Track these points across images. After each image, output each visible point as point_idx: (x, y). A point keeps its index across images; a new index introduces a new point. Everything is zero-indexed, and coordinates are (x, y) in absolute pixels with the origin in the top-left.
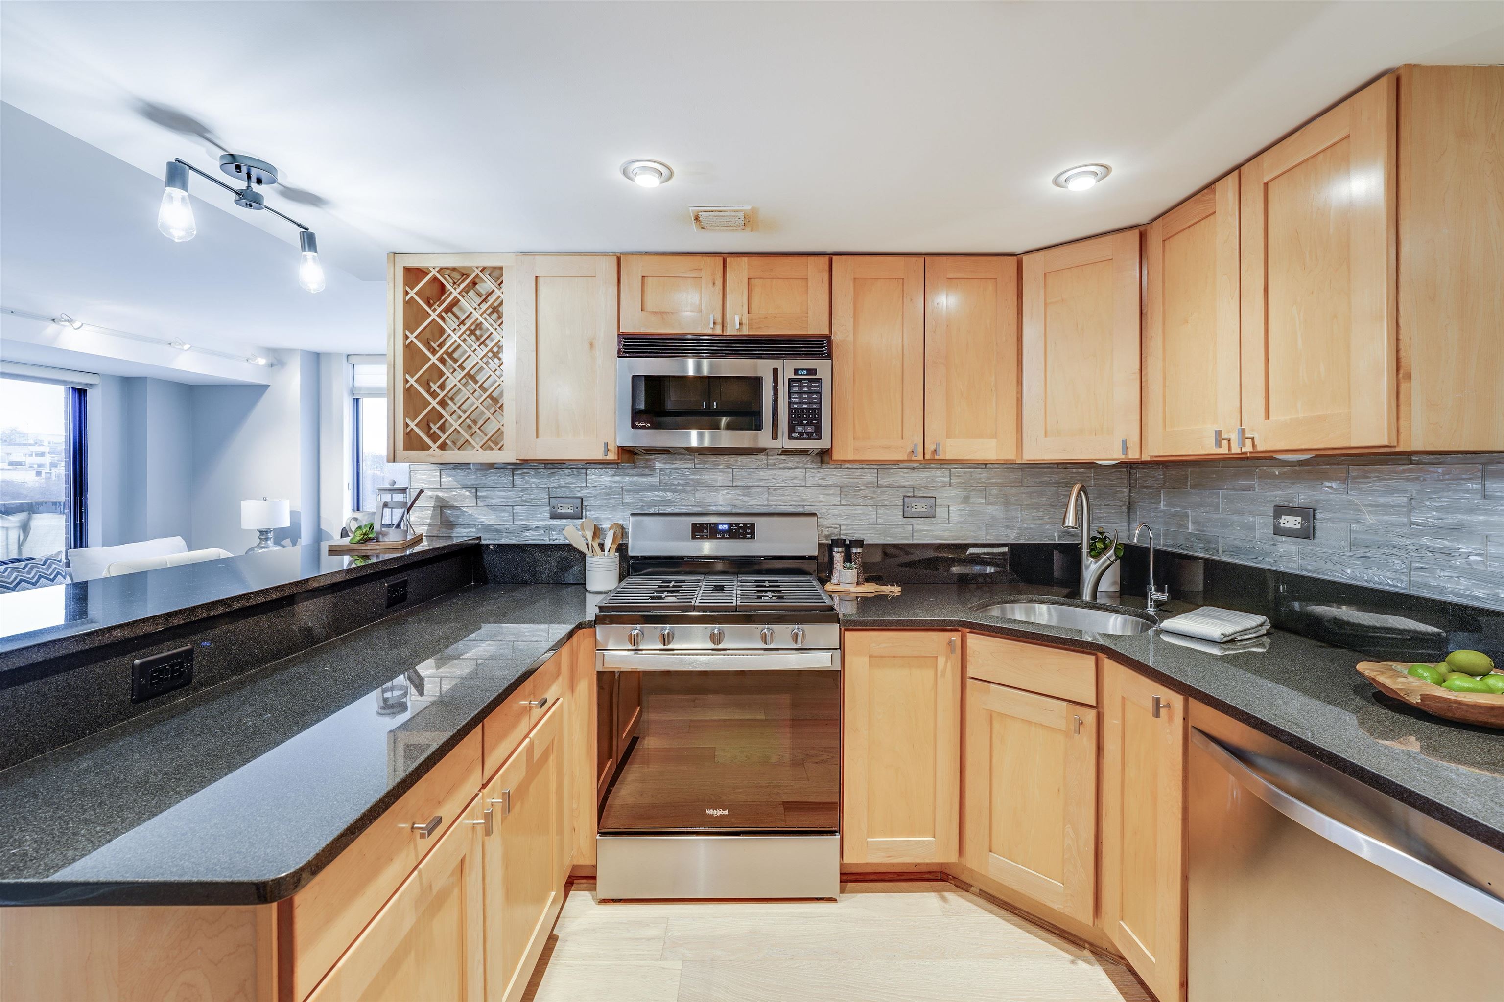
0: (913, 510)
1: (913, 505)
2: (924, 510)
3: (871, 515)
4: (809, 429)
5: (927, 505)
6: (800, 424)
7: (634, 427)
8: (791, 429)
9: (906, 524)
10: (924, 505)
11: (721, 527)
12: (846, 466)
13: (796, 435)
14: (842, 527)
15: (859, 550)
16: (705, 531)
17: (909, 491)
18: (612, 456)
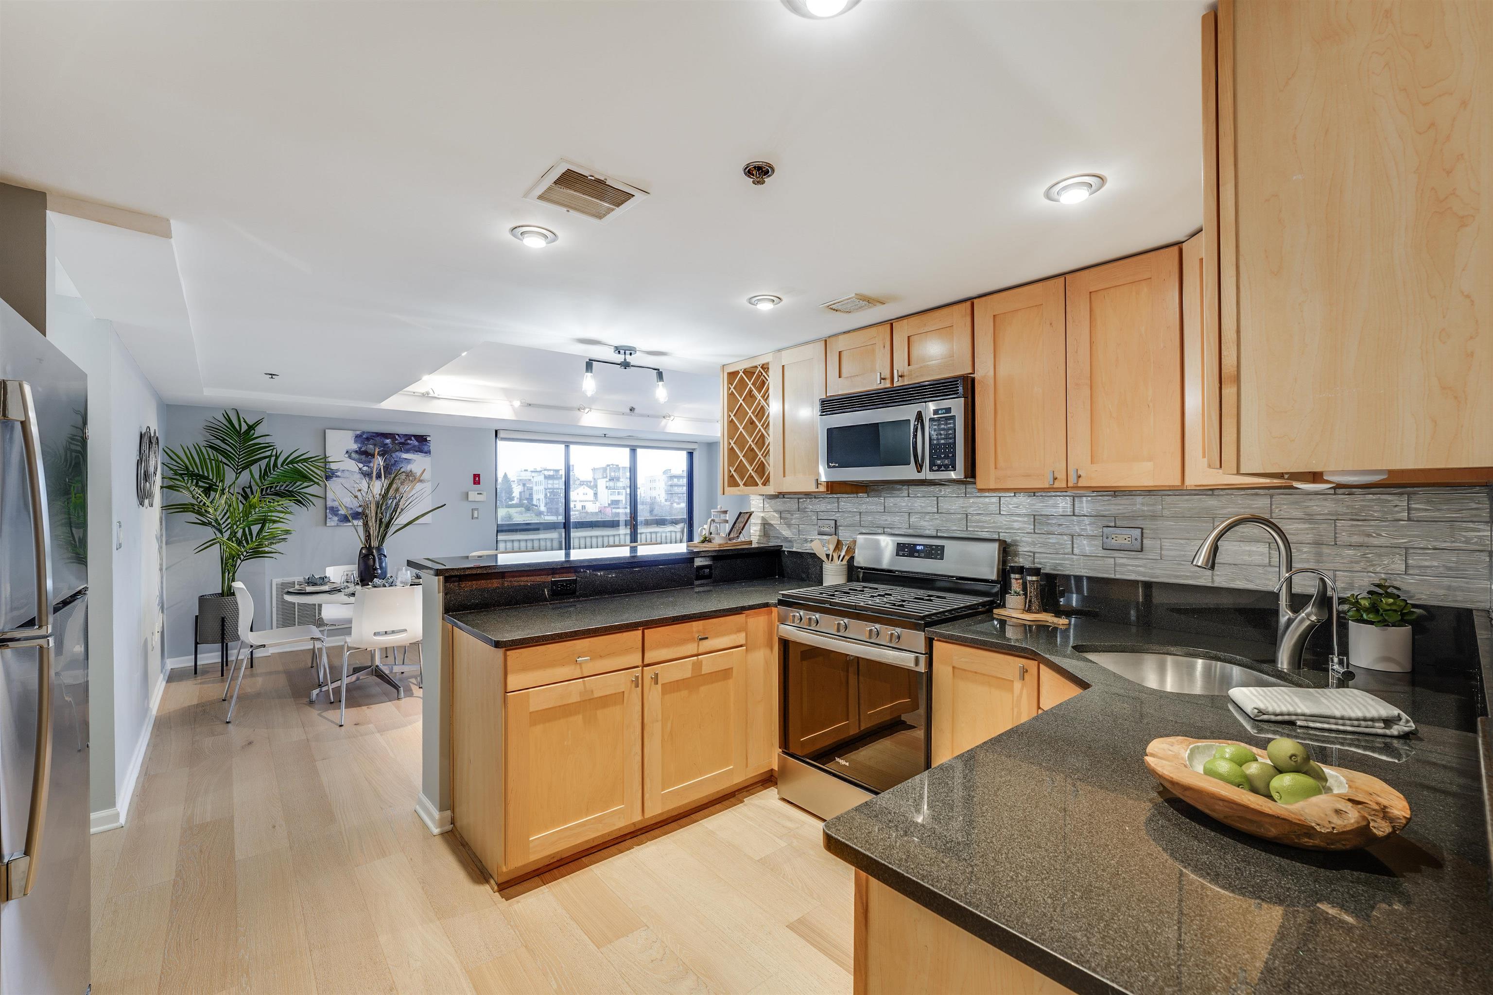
0: (1113, 541)
1: (1113, 536)
2: (1126, 541)
3: (1066, 544)
4: (946, 462)
5: (1130, 536)
6: (939, 458)
7: (829, 467)
8: (932, 464)
9: (1107, 557)
10: (1126, 537)
11: (918, 548)
12: (1039, 494)
13: (935, 468)
14: (1037, 555)
15: (1034, 578)
16: (906, 550)
17: (1111, 521)
18: (822, 489)
